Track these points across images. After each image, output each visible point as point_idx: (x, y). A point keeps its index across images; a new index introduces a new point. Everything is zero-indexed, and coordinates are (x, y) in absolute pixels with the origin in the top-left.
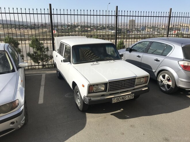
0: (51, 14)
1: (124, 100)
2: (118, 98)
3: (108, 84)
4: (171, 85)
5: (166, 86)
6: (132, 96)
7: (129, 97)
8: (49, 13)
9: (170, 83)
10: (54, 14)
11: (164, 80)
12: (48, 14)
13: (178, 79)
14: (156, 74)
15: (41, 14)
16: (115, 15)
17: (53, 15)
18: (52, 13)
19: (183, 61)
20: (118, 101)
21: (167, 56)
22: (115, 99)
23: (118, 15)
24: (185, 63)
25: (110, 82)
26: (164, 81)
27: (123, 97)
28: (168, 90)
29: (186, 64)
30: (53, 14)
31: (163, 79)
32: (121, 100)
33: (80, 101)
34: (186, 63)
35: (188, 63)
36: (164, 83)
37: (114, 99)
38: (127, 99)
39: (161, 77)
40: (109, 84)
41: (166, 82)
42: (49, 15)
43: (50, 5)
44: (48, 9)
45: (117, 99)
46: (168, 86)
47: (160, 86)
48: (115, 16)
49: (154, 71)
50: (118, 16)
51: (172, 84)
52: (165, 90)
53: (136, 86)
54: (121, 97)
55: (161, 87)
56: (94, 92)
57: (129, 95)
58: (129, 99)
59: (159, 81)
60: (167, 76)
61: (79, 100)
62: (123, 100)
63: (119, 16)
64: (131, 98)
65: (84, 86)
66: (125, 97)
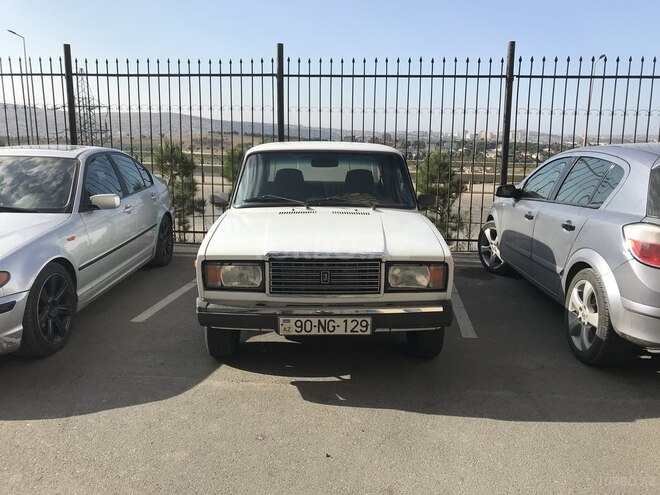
0: (280, 76)
1: (327, 333)
2: (303, 320)
3: (267, 265)
6: (364, 324)
7: (351, 326)
9: (595, 319)
10: (288, 76)
16: (504, 73)
20: (304, 333)
22: (289, 321)
23: (516, 73)
25: (271, 259)
26: (581, 309)
27: (322, 320)
28: (588, 346)
31: (578, 303)
32: (315, 330)
36: (581, 318)
37: (284, 321)
38: (340, 331)
39: (574, 295)
41: (584, 314)
42: (275, 78)
45: (299, 324)
47: (570, 330)
48: (501, 76)
49: (559, 270)
51: (599, 321)
52: (581, 348)
54: (315, 321)
56: (222, 289)
57: (349, 320)
58: (349, 333)
59: (569, 309)
60: (588, 287)
62: (322, 332)
63: (519, 77)
64: (360, 333)
66: (331, 324)
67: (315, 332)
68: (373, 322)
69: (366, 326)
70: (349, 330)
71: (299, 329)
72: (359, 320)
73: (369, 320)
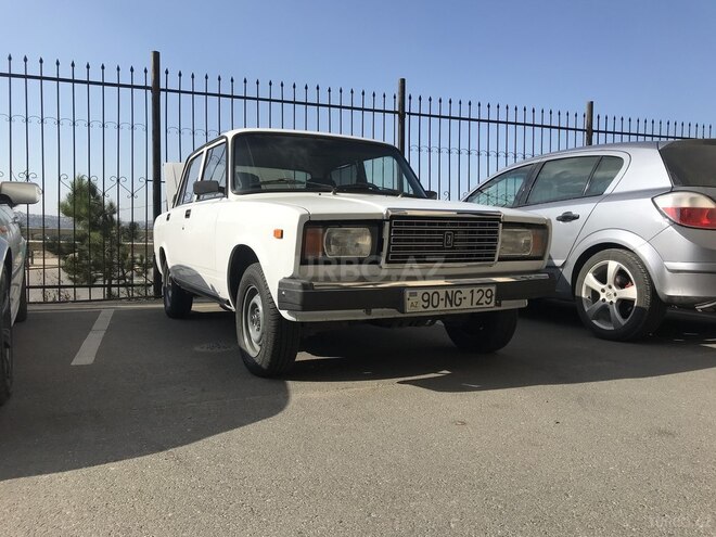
0: (156, 90)
1: (454, 307)
2: (430, 293)
3: (387, 223)
4: (632, 301)
5: (614, 310)
6: (489, 294)
7: (477, 296)
8: (150, 84)
9: (631, 292)
10: (167, 90)
11: (603, 286)
12: (146, 88)
13: (662, 268)
14: (567, 274)
15: (119, 85)
16: (397, 110)
17: (163, 94)
18: (162, 86)
19: (671, 192)
20: (430, 308)
21: (608, 191)
22: (415, 294)
23: (407, 110)
24: (680, 199)
25: (392, 217)
26: (603, 291)
27: (449, 291)
28: (623, 322)
29: (686, 204)
30: (163, 90)
31: (597, 286)
32: (442, 303)
33: (259, 333)
34: (684, 199)
35: (692, 199)
36: (604, 300)
37: (411, 294)
38: (466, 304)
39: (590, 280)
40: (391, 227)
41: (610, 294)
42: (149, 91)
43: (156, 55)
44: (146, 71)
45: (426, 297)
46: (624, 304)
47: (591, 316)
48: (394, 112)
49: (558, 262)
50: (407, 116)
51: (639, 292)
52: (612, 328)
53: (500, 260)
54: (442, 293)
55: (595, 322)
56: (325, 261)
57: (476, 289)
58: (475, 305)
59: (583, 296)
60: (613, 266)
61: (258, 330)
62: (449, 307)
63: (410, 114)
64: (485, 305)
65: (280, 234)
66: (459, 295)
67: (441, 306)
68: (497, 290)
69: (491, 297)
70: (475, 301)
71: (426, 304)
72: (485, 289)
73: (493, 288)
